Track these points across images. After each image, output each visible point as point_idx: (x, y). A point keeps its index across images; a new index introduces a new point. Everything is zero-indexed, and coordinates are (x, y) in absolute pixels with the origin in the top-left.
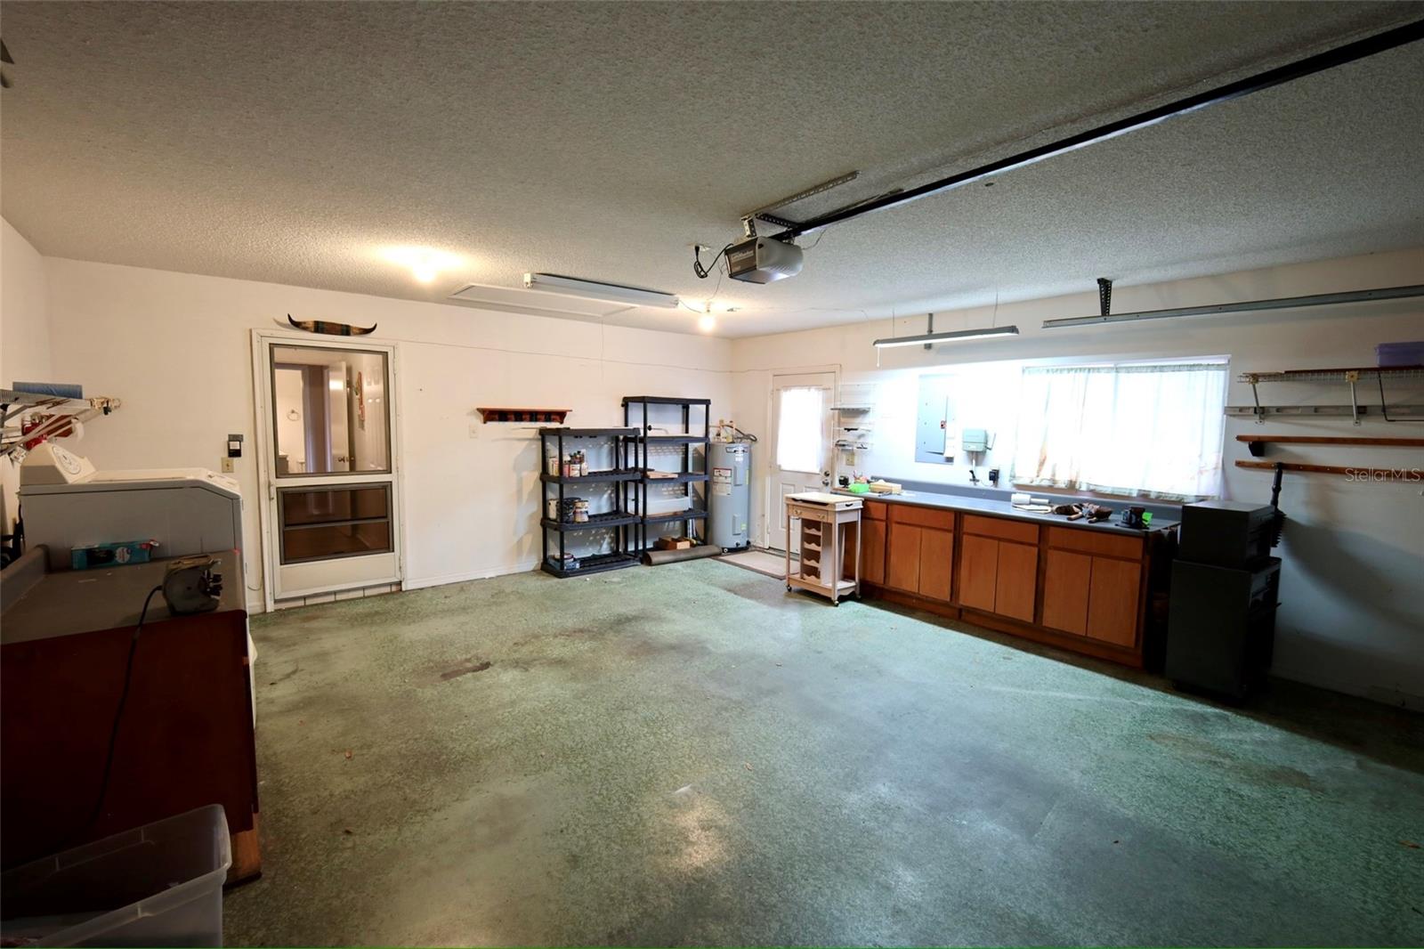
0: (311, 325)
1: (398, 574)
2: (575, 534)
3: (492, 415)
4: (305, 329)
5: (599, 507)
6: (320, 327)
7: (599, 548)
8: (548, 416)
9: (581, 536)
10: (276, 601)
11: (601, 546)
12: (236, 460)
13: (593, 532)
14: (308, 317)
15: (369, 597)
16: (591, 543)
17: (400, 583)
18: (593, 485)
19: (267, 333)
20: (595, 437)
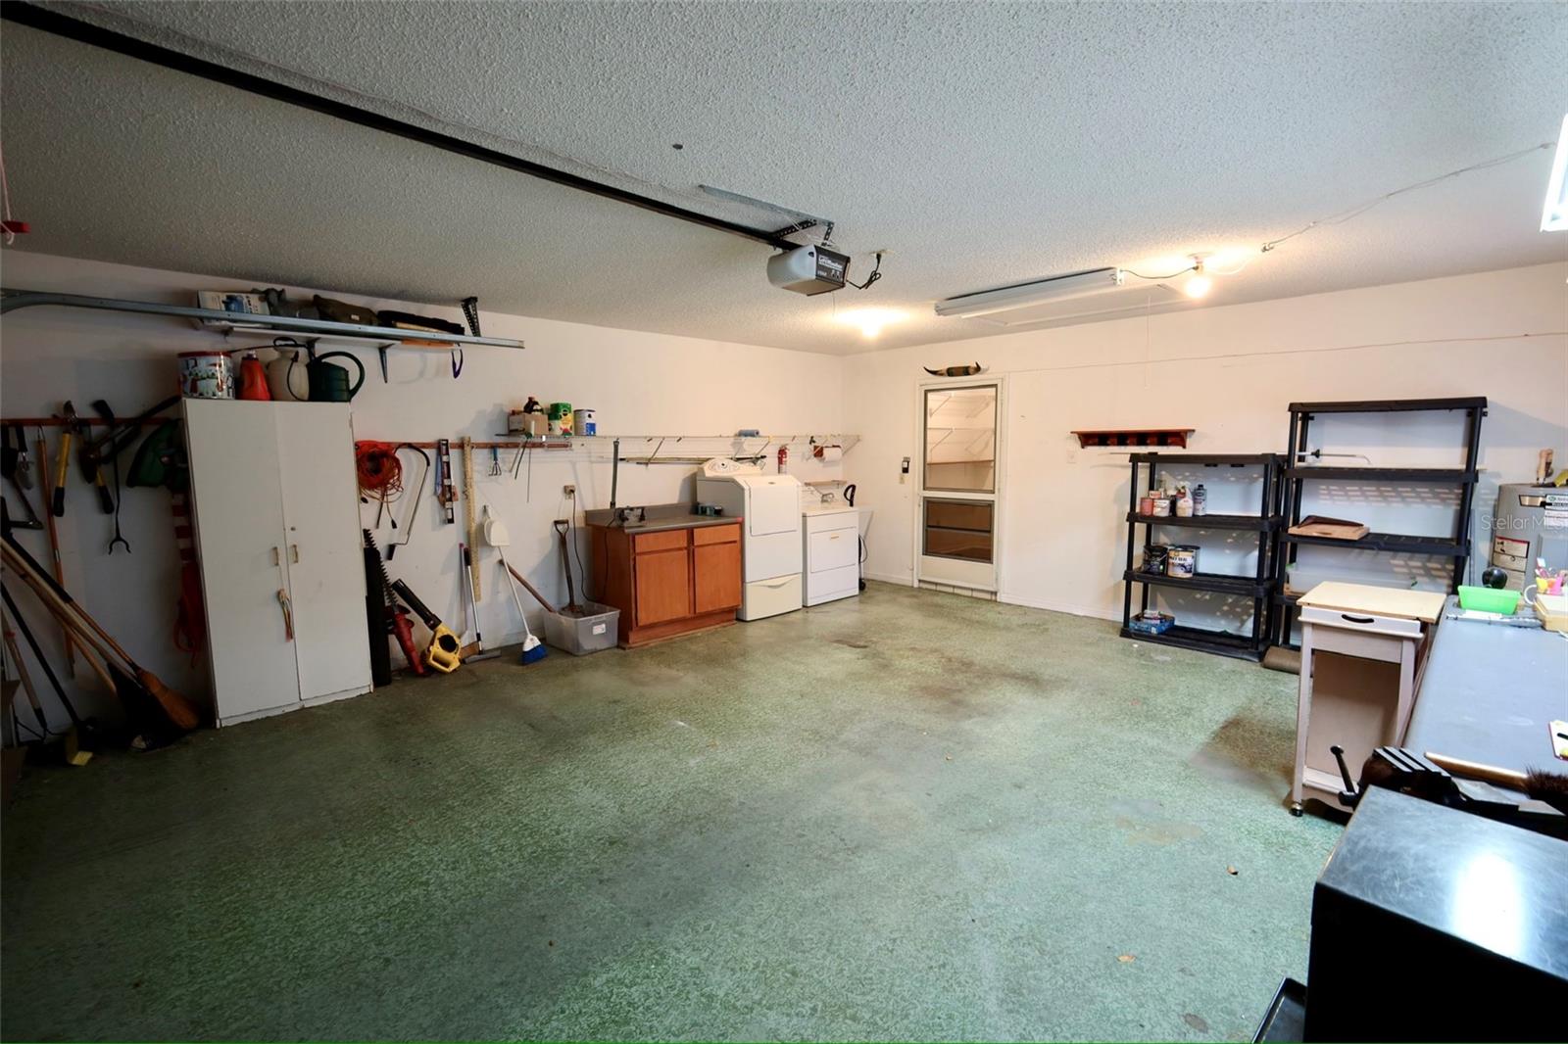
0: (945, 372)
1: (995, 585)
2: (1198, 596)
3: (1089, 439)
4: (942, 375)
5: (1243, 567)
6: (951, 372)
7: (1239, 624)
8: (1164, 437)
9: (1206, 600)
10: (920, 581)
11: (1243, 622)
12: (906, 475)
13: (1230, 600)
14: (943, 367)
15: (976, 598)
16: (1225, 615)
17: (995, 593)
18: (1234, 535)
19: (923, 382)
20: (1242, 466)
